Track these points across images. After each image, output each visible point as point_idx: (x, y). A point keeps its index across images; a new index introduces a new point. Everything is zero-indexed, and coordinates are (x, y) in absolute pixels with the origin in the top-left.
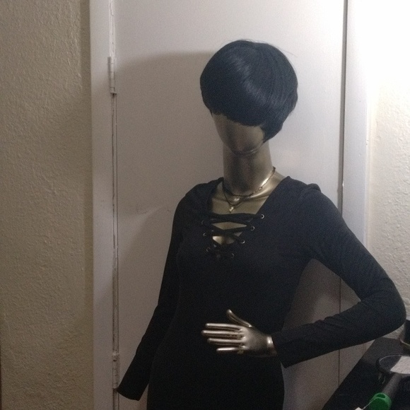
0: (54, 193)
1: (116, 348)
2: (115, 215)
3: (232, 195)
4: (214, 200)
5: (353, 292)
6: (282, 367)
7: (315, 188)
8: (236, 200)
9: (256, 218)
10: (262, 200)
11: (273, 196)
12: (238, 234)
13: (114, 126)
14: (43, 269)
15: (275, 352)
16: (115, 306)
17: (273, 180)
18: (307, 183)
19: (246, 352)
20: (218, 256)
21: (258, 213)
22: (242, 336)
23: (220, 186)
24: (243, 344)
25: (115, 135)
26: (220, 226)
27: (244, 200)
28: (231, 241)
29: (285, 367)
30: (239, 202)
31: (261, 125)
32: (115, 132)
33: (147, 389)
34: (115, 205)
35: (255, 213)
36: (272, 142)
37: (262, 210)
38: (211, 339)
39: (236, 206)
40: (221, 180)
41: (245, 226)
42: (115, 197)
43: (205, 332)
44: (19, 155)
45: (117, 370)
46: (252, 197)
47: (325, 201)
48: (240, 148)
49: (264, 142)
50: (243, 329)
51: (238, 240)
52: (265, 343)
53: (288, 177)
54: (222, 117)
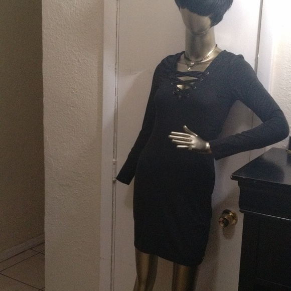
0: (79, 61)
1: (115, 157)
2: (117, 75)
3: (190, 61)
4: (179, 64)
5: (260, 119)
6: (214, 159)
7: (241, 57)
8: (192, 64)
9: (203, 74)
10: (208, 63)
11: (215, 61)
12: (193, 83)
13: (118, 19)
14: (72, 108)
15: (210, 151)
16: (115, 131)
17: (216, 52)
18: (237, 54)
19: (193, 149)
20: (180, 96)
21: (205, 71)
22: (191, 141)
23: (183, 56)
24: (192, 145)
25: (118, 24)
26: (182, 79)
27: (197, 63)
28: (187, 88)
29: (216, 160)
30: (194, 65)
31: (209, 16)
32: (118, 22)
33: (134, 178)
34: (117, 69)
35: (203, 71)
36: (216, 27)
37: (208, 69)
38: (174, 140)
39: (191, 67)
40: (183, 52)
41: (196, 78)
42: (117, 64)
43: (171, 136)
44: (58, 37)
45: (115, 169)
46: (202, 62)
47: (247, 65)
48: (196, 30)
49: (211, 27)
50: (192, 136)
51: (192, 87)
52: (205, 145)
53: (225, 51)
54: (186, 10)
